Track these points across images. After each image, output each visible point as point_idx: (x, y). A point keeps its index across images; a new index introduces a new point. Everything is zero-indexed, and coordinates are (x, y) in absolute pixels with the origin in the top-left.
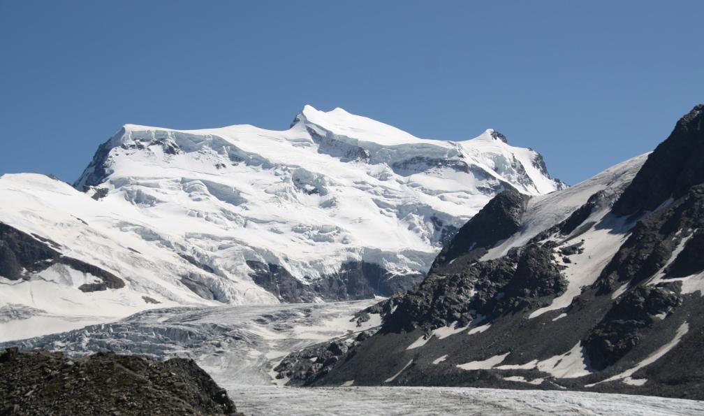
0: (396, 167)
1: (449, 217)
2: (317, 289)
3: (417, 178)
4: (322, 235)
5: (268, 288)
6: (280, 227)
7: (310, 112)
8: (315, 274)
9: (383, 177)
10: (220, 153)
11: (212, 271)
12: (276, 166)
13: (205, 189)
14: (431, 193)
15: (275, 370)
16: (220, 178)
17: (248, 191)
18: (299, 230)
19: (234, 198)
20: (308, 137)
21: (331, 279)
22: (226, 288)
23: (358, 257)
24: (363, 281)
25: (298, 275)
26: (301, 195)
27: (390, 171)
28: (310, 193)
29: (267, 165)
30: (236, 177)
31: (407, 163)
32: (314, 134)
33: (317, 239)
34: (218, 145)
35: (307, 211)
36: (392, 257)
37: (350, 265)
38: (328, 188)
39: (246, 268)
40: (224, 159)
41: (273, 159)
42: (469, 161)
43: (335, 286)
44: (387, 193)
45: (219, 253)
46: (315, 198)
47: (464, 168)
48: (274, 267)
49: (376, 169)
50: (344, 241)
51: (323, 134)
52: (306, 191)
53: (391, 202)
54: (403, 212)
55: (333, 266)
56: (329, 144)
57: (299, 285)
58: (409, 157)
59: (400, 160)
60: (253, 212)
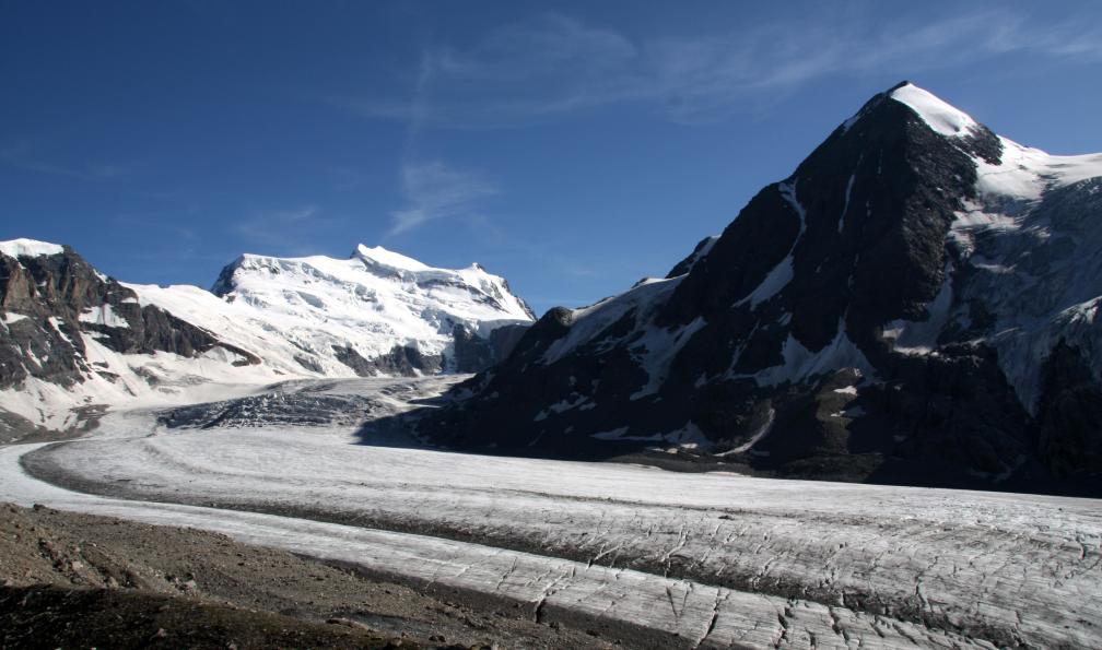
0: (420, 285)
1: (459, 319)
2: (377, 364)
3: (434, 292)
4: (376, 329)
5: (346, 363)
6: (348, 322)
7: (362, 248)
8: (375, 355)
9: (411, 291)
10: (307, 272)
11: (309, 352)
12: (342, 283)
13: (298, 296)
14: (443, 302)
15: (416, 430)
16: (308, 290)
17: (325, 299)
18: (361, 325)
19: (317, 303)
20: (363, 265)
21: (385, 358)
22: (323, 364)
23: (403, 344)
24: (404, 359)
25: (364, 354)
26: (360, 302)
27: (416, 287)
28: (367, 301)
29: (337, 282)
30: (318, 289)
31: (427, 283)
32: (366, 263)
33: (374, 331)
34: (306, 267)
35: (365, 312)
36: (423, 343)
37: (397, 349)
38: (377, 297)
39: (333, 351)
40: (310, 277)
41: (342, 279)
42: (467, 283)
43: (388, 362)
44: (415, 302)
45: (314, 340)
46: (370, 304)
47: (464, 287)
48: (350, 350)
49: (407, 286)
50: (392, 332)
51: (372, 263)
52: (363, 299)
53: (418, 308)
54: (426, 315)
55: (386, 350)
56: (376, 269)
57: (365, 360)
58: (429, 279)
59: (423, 281)
60: (331, 313)
